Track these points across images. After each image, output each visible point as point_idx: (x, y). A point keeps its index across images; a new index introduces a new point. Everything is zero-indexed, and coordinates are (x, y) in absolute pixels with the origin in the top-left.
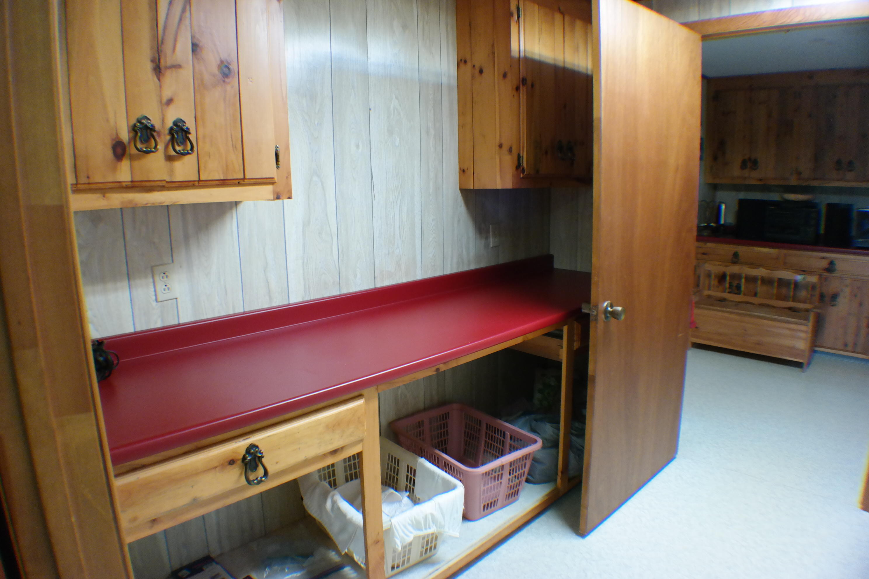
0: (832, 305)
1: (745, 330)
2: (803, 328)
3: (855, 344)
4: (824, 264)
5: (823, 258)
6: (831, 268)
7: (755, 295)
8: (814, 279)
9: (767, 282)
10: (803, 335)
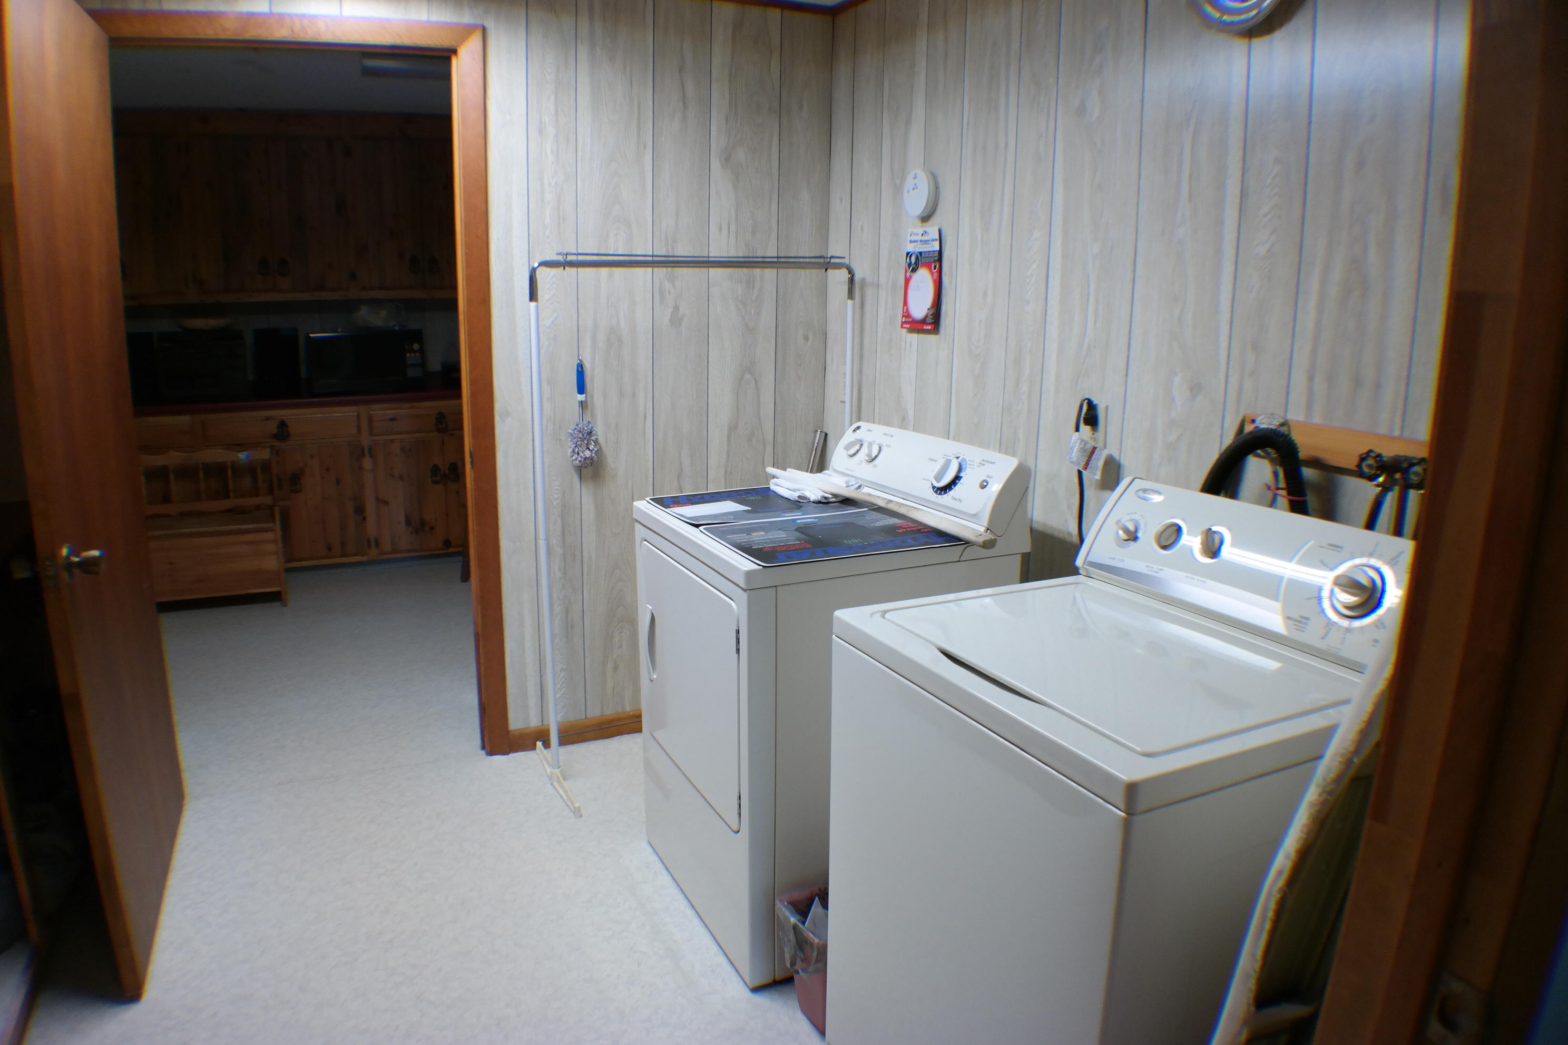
0: (297, 492)
1: (171, 563)
2: (270, 536)
3: (343, 544)
4: (273, 428)
5: (268, 419)
6: (283, 432)
7: (167, 499)
8: (265, 454)
9: (187, 473)
10: (271, 547)
